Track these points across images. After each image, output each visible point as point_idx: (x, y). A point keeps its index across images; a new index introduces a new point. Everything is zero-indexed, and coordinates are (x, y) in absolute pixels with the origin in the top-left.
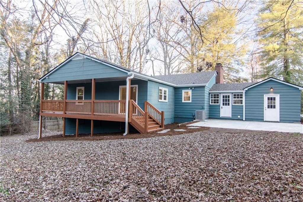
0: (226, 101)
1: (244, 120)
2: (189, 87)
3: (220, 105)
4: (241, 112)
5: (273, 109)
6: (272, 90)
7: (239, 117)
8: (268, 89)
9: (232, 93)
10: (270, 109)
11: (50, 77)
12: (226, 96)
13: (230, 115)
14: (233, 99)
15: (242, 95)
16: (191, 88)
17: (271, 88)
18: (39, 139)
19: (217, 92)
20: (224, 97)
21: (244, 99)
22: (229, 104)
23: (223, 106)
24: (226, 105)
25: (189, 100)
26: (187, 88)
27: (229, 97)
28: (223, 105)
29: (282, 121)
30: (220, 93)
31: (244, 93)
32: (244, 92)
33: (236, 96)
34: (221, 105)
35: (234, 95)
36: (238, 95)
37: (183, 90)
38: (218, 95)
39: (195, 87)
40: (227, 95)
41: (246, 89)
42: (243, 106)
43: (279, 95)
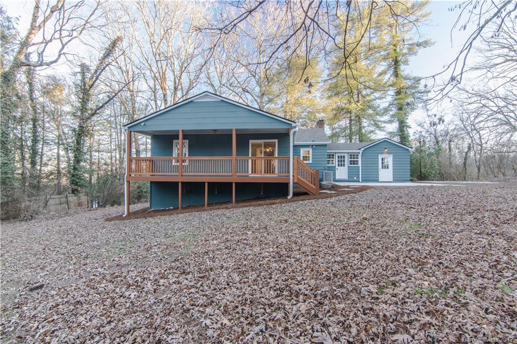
0: (341, 162)
1: (361, 181)
2: (309, 145)
3: (335, 166)
4: (357, 173)
5: (386, 169)
6: (386, 150)
7: (355, 178)
8: (381, 149)
9: (348, 153)
10: (384, 170)
11: (147, 123)
12: (341, 156)
13: (346, 177)
14: (349, 160)
15: (358, 155)
16: (312, 146)
17: (385, 149)
18: (127, 216)
19: (331, 151)
20: (338, 157)
21: (360, 159)
22: (344, 165)
23: (338, 168)
24: (341, 166)
25: (309, 160)
26: (307, 146)
27: (344, 157)
28: (339, 166)
29: (395, 181)
30: (335, 153)
31: (361, 153)
32: (361, 151)
33: (352, 156)
34: (337, 167)
35: (351, 155)
36: (354, 155)
37: (301, 149)
38: (333, 155)
39: (316, 145)
40: (343, 155)
41: (363, 149)
42: (359, 167)
43: (392, 155)
